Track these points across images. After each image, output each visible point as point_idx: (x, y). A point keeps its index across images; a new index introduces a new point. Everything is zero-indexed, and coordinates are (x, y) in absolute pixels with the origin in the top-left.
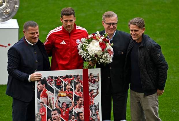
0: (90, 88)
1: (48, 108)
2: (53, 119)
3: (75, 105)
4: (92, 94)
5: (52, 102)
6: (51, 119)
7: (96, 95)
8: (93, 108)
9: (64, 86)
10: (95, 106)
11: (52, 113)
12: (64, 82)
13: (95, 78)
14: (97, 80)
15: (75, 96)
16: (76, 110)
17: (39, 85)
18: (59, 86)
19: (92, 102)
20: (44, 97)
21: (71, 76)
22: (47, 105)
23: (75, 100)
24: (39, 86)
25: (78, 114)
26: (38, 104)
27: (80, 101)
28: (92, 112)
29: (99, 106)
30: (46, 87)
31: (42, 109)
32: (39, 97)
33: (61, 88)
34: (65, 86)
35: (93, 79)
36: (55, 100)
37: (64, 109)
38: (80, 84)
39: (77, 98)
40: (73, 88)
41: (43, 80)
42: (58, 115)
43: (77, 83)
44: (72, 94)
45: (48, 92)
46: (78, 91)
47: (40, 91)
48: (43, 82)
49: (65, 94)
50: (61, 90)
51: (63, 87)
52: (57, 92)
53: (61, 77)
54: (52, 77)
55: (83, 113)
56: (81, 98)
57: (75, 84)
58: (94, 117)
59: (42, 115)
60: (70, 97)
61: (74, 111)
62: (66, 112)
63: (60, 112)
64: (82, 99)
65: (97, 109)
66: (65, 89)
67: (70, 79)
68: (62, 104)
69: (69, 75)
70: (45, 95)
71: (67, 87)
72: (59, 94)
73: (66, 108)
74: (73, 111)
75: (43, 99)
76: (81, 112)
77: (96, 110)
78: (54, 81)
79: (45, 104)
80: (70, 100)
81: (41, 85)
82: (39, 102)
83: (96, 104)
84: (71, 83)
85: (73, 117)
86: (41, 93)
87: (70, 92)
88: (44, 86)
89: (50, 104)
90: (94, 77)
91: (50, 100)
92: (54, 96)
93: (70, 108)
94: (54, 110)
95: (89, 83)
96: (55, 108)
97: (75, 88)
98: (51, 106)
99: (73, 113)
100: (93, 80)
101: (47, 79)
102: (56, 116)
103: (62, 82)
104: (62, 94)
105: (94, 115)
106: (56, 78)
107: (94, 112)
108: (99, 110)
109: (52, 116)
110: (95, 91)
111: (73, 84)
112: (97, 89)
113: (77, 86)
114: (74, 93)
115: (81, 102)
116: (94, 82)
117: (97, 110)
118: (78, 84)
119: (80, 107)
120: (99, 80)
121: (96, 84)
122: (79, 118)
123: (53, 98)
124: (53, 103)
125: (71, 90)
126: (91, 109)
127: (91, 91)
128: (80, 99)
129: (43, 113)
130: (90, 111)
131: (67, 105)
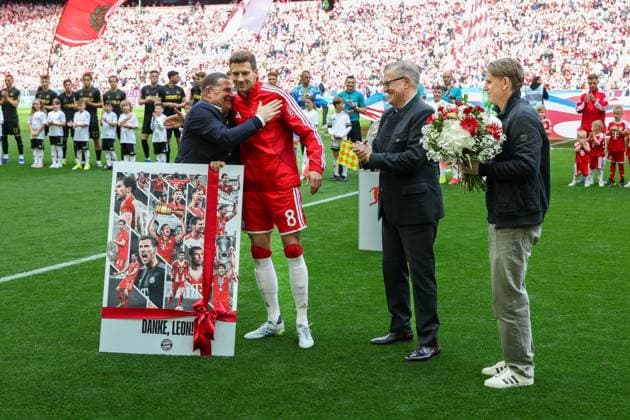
0: (221, 201)
1: (132, 233)
2: (140, 255)
3: (187, 232)
4: (223, 215)
5: (142, 222)
6: (137, 255)
7: (232, 217)
8: (224, 241)
9: (168, 193)
10: (228, 238)
11: (141, 243)
12: (169, 185)
13: (231, 184)
14: (236, 188)
15: (189, 216)
16: (189, 242)
17: (119, 186)
18: (158, 194)
19: (223, 229)
20: (127, 211)
21: (184, 176)
22: (133, 227)
23: (188, 223)
24: (119, 189)
25: (192, 251)
26: (115, 223)
27: (198, 226)
28: (220, 248)
29: (235, 239)
30: (132, 192)
31: (122, 234)
32: (117, 210)
33: (162, 196)
34: (171, 194)
35: (228, 184)
36: (149, 219)
37: (165, 238)
38: (202, 192)
39: (191, 220)
40: (186, 200)
41: (129, 178)
42: (151, 248)
43: (195, 191)
44: (183, 210)
45: (136, 203)
46: (196, 205)
47: (121, 200)
48: (130, 182)
49: (169, 210)
50: (162, 200)
51: (165, 195)
52: (154, 204)
53: (164, 175)
54: (146, 175)
55: (203, 248)
56: (200, 219)
57: (192, 191)
58: (224, 260)
59: (120, 246)
60: (179, 216)
61: (185, 243)
62: (168, 245)
63: (156, 244)
64: (203, 221)
65: (230, 243)
66: (171, 200)
67: (182, 182)
68: (162, 229)
69: (180, 173)
70: (131, 209)
71: (175, 196)
72: (158, 208)
73: (169, 237)
74: (182, 243)
75: (126, 216)
76: (199, 248)
77: (228, 245)
78: (149, 183)
79: (128, 225)
80: (179, 221)
81: (123, 187)
82: (117, 220)
83: (230, 233)
84: (183, 190)
85: (181, 256)
86: (123, 204)
87: (181, 207)
88: (129, 189)
89: (139, 226)
90: (231, 180)
91: (139, 219)
92: (147, 212)
93: (178, 238)
94: (145, 238)
95: (220, 192)
96: (147, 234)
97: (190, 198)
98: (139, 230)
99: (183, 247)
100: (226, 186)
101: (137, 177)
102: (147, 249)
103: (166, 186)
104: (164, 209)
105: (224, 255)
106: (154, 176)
107: (224, 248)
108: (234, 245)
109: (140, 250)
110: (230, 208)
111: (186, 192)
112: (234, 206)
113: (195, 196)
114: (187, 208)
115: (200, 229)
116: (230, 190)
117: (232, 247)
118: (198, 192)
119: (196, 237)
120: (239, 188)
121: (233, 195)
122: (194, 258)
123: (144, 214)
124: (145, 225)
125: (183, 202)
126: (219, 244)
127: (221, 208)
128: (199, 222)
129: (123, 243)
130: (217, 248)
131: (172, 231)
